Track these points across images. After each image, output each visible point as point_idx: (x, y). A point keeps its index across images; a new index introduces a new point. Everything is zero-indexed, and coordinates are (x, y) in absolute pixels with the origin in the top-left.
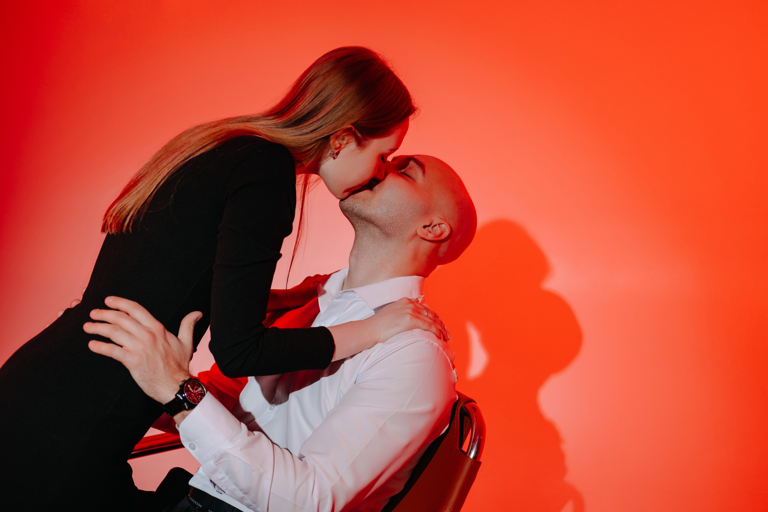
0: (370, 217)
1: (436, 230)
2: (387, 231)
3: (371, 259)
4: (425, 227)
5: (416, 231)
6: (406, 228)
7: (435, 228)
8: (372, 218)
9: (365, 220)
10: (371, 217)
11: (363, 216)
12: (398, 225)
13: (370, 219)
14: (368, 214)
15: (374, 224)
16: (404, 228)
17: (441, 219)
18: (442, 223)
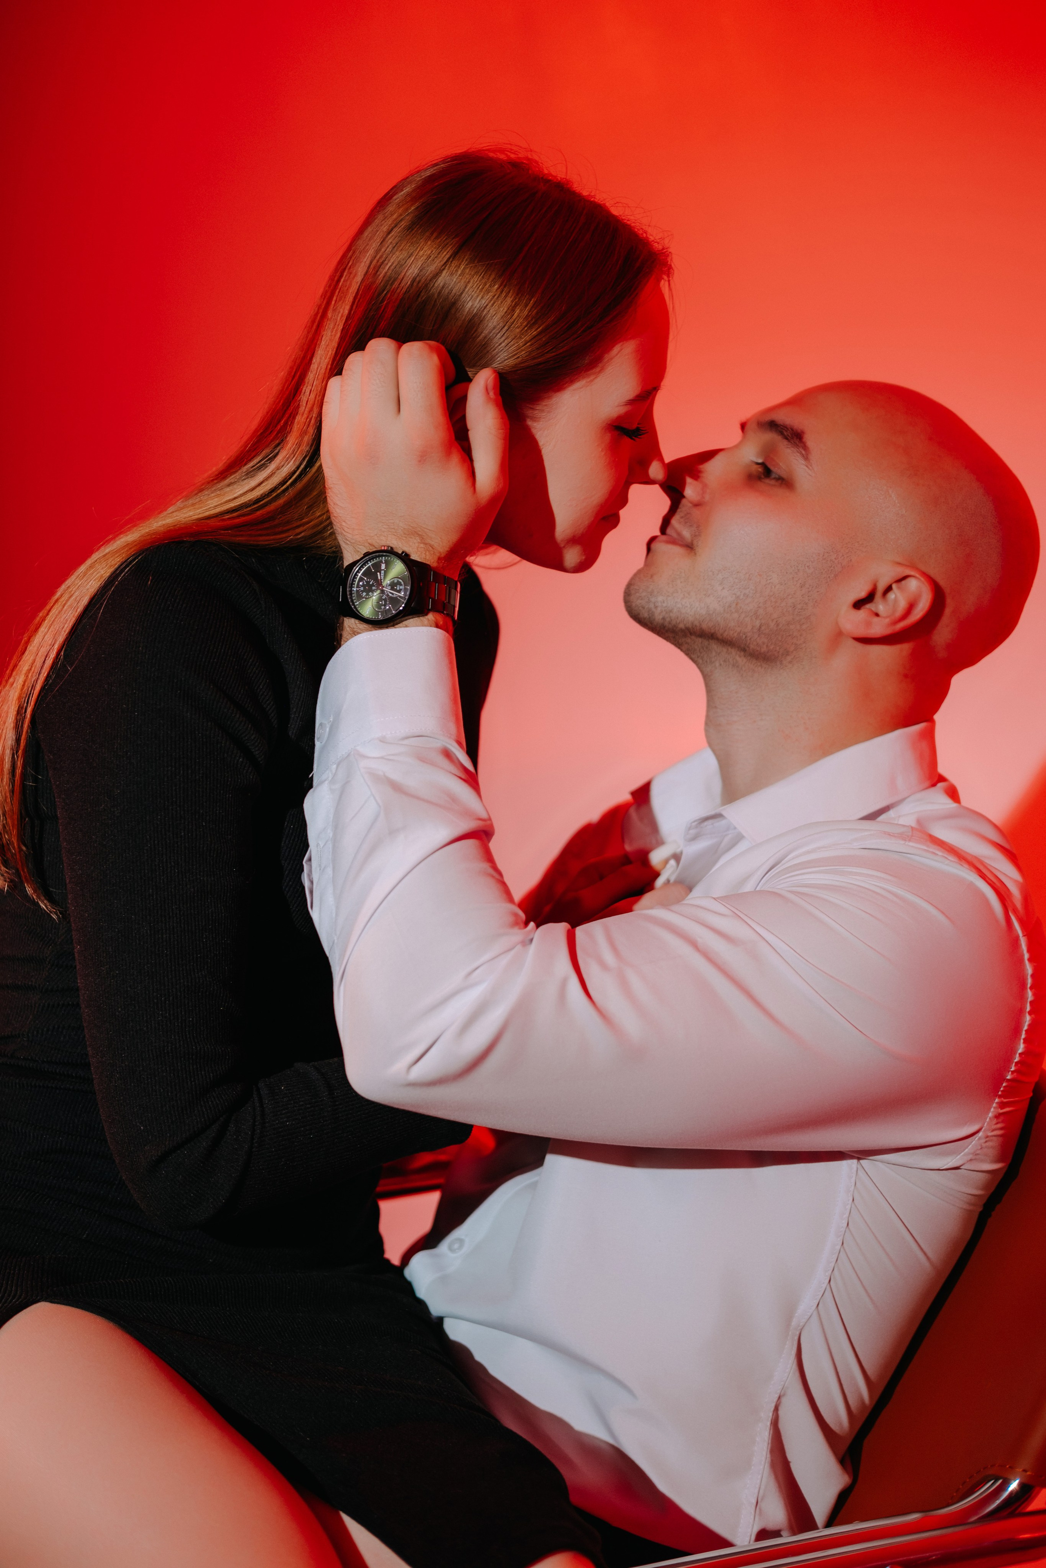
0: (698, 625)
1: (896, 600)
2: (758, 649)
3: (755, 722)
4: (858, 605)
5: (837, 623)
6: (804, 627)
7: (891, 596)
8: (704, 626)
9: (691, 634)
10: (701, 624)
11: (681, 626)
12: (778, 625)
13: (701, 628)
14: (691, 619)
15: (718, 639)
16: (798, 627)
17: (899, 564)
18: (905, 574)
